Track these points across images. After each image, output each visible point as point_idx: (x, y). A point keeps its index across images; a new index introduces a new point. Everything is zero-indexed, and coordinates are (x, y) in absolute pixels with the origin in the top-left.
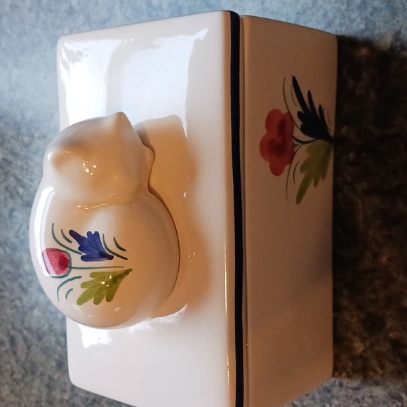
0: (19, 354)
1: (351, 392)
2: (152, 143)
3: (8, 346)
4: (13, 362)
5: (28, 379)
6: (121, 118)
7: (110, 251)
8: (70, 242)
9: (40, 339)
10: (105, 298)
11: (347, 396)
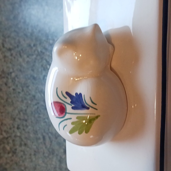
0: (47, 144)
2: (113, 42)
3: (42, 140)
4: (44, 148)
5: (51, 157)
6: (96, 27)
7: (87, 104)
9: (56, 138)
10: (84, 131)
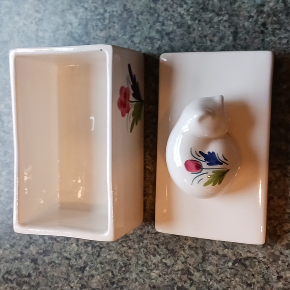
1: (153, 235)
7: (221, 161)
8: (200, 157)
10: (218, 183)
11: (151, 238)
